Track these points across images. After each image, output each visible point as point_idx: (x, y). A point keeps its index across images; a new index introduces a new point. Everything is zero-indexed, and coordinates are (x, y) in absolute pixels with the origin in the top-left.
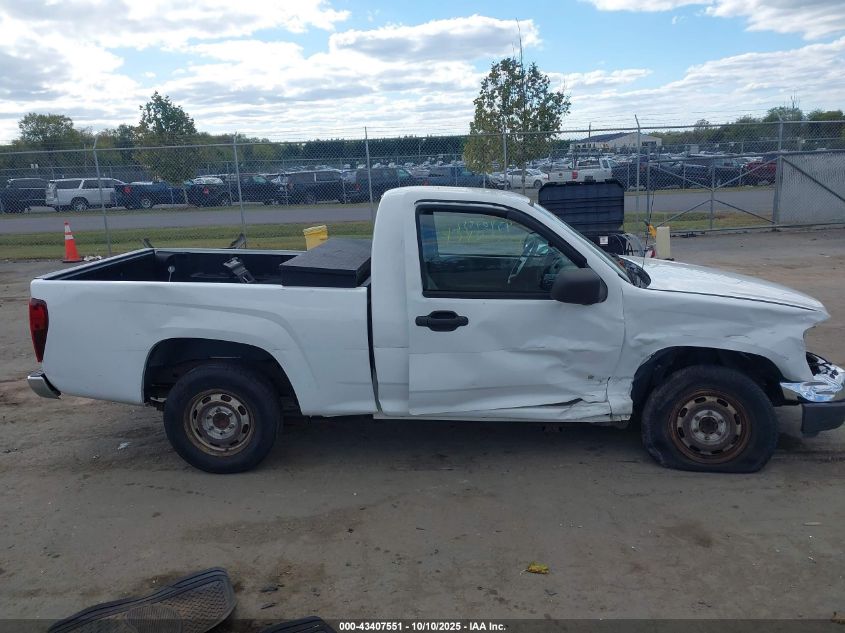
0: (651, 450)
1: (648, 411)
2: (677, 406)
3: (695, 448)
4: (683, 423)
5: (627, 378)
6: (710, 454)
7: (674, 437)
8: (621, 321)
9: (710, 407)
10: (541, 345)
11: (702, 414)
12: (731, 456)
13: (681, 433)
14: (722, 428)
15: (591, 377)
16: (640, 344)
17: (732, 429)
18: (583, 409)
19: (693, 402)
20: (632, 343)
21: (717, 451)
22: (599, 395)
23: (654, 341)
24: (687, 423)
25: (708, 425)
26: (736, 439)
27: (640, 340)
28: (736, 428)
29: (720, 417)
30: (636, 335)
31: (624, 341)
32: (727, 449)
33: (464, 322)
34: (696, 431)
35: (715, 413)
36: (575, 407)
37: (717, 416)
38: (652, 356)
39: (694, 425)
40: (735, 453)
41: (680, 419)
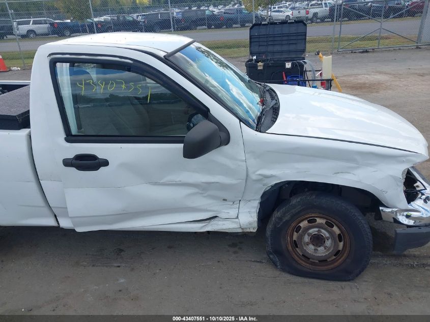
0: (271, 256)
1: (270, 227)
2: (293, 225)
3: (306, 257)
4: (298, 238)
5: (254, 200)
6: (317, 262)
7: (290, 248)
8: (242, 161)
9: (320, 226)
10: (178, 180)
11: (313, 231)
12: (332, 266)
13: (295, 244)
14: (328, 243)
15: (225, 200)
16: (261, 177)
17: (336, 245)
18: (220, 223)
19: (307, 222)
20: (254, 177)
21: (323, 261)
22: (233, 213)
23: (271, 176)
24: (301, 237)
25: (318, 240)
26: (337, 253)
27: (260, 175)
28: (338, 245)
29: (327, 235)
30: (256, 171)
31: (247, 175)
32: (330, 259)
33: (105, 163)
34: (308, 244)
35: (323, 231)
36: (213, 222)
37: (325, 233)
38: (272, 186)
39: (307, 239)
40: (336, 264)
41: (295, 233)
